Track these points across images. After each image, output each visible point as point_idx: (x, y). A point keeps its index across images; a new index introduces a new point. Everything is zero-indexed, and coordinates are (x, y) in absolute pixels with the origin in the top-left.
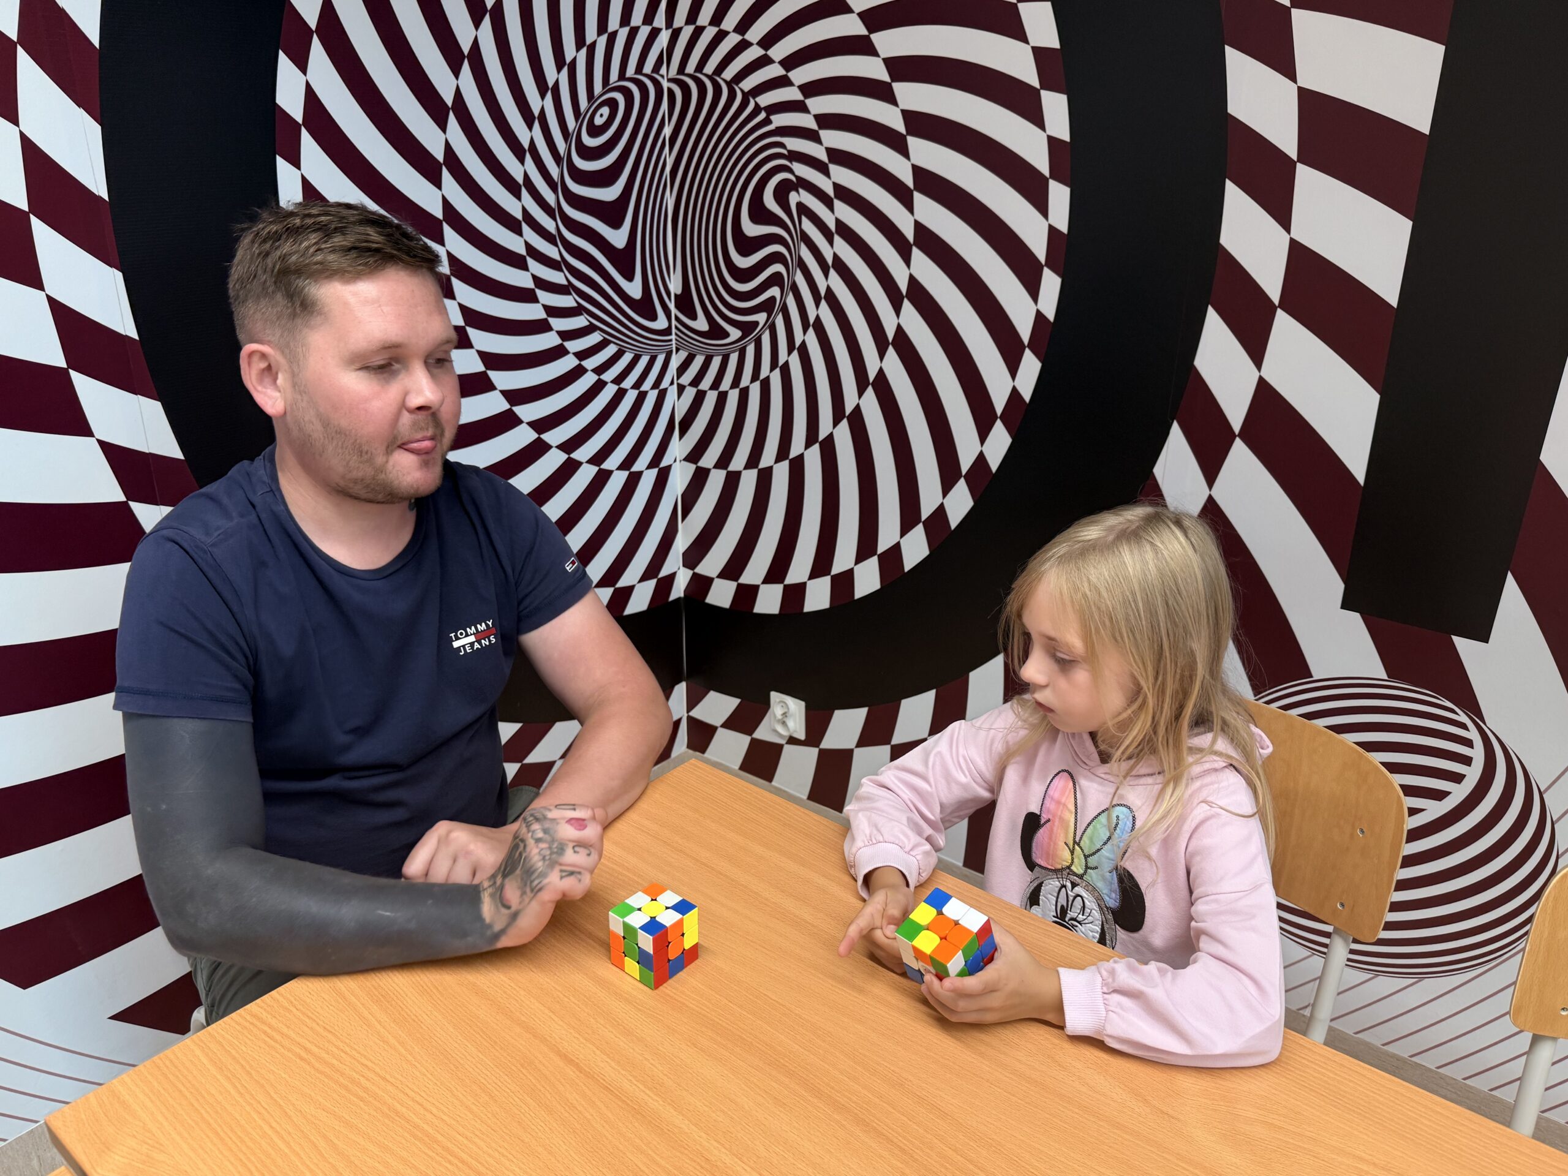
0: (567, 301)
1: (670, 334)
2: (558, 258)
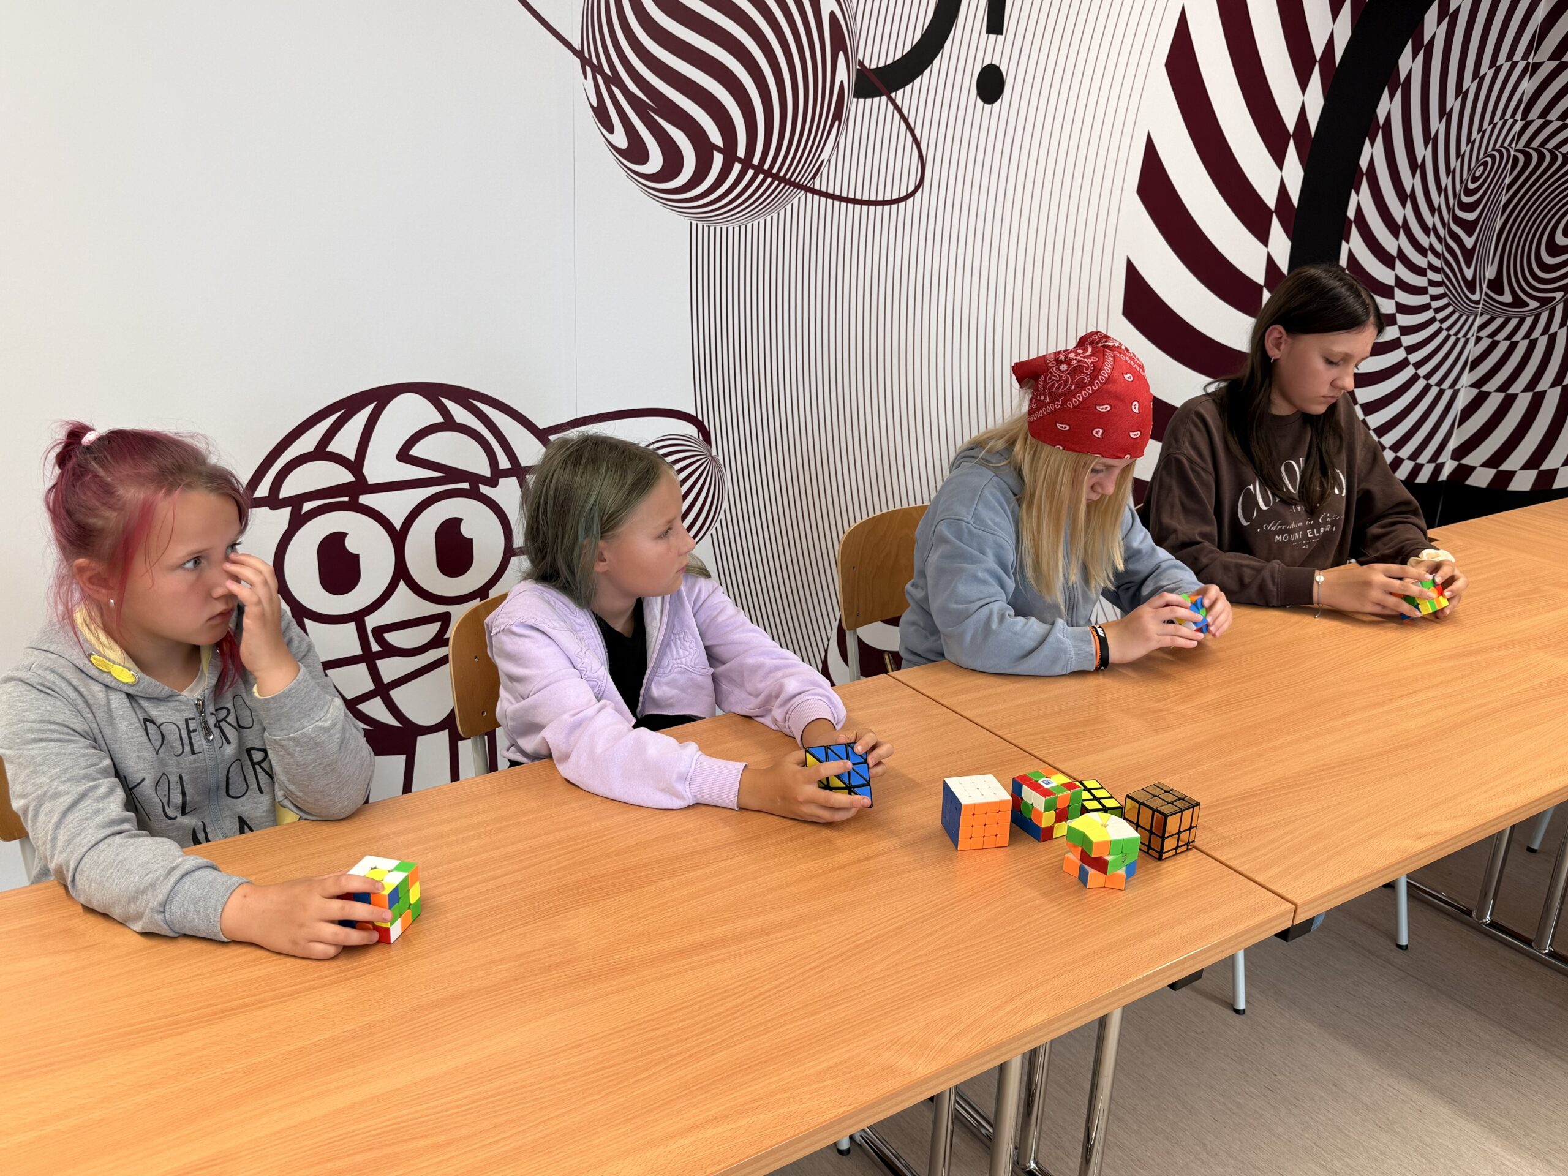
0: (1437, 277)
1: (1479, 304)
2: (1440, 251)
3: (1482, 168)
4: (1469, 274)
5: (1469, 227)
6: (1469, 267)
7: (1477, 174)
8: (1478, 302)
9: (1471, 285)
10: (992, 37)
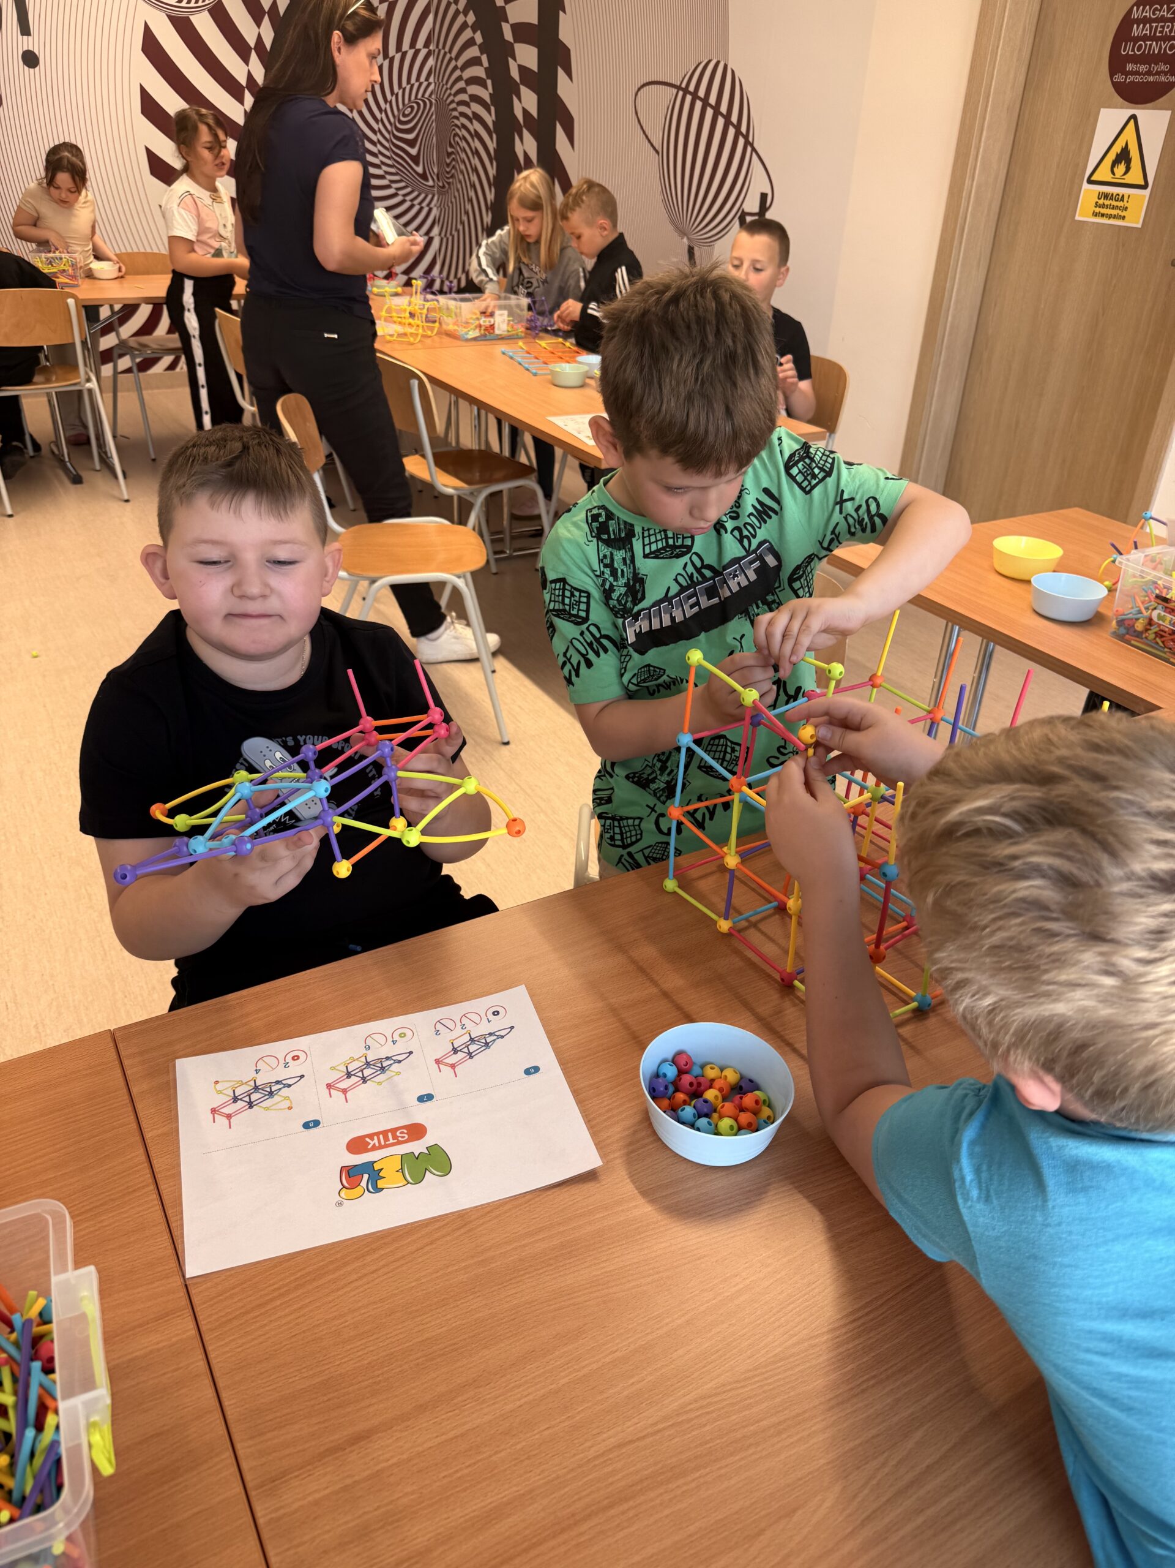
2: (389, 155)
3: (409, 109)
4: (420, 170)
5: (411, 143)
6: (417, 164)
7: (406, 112)
8: (433, 187)
9: (424, 176)
10: (25, 37)
